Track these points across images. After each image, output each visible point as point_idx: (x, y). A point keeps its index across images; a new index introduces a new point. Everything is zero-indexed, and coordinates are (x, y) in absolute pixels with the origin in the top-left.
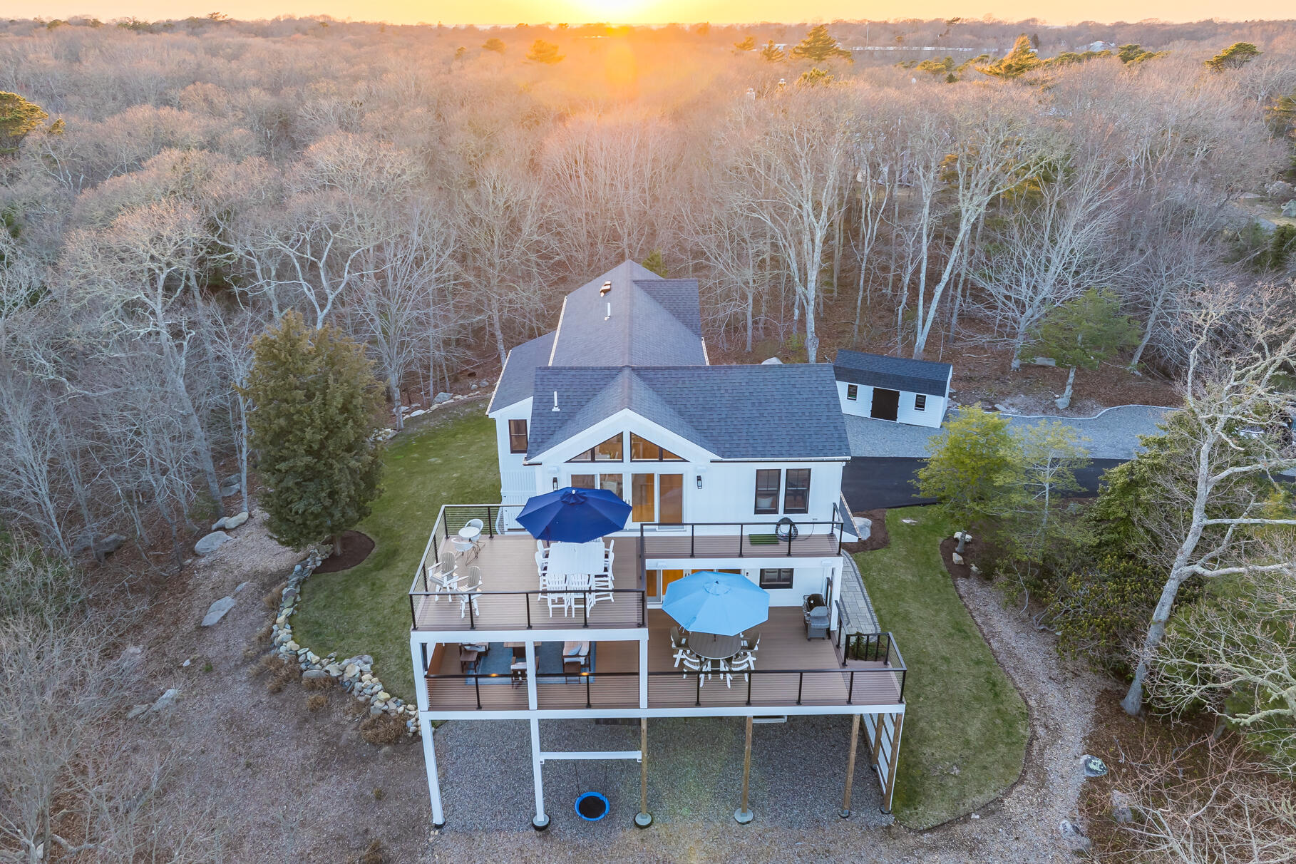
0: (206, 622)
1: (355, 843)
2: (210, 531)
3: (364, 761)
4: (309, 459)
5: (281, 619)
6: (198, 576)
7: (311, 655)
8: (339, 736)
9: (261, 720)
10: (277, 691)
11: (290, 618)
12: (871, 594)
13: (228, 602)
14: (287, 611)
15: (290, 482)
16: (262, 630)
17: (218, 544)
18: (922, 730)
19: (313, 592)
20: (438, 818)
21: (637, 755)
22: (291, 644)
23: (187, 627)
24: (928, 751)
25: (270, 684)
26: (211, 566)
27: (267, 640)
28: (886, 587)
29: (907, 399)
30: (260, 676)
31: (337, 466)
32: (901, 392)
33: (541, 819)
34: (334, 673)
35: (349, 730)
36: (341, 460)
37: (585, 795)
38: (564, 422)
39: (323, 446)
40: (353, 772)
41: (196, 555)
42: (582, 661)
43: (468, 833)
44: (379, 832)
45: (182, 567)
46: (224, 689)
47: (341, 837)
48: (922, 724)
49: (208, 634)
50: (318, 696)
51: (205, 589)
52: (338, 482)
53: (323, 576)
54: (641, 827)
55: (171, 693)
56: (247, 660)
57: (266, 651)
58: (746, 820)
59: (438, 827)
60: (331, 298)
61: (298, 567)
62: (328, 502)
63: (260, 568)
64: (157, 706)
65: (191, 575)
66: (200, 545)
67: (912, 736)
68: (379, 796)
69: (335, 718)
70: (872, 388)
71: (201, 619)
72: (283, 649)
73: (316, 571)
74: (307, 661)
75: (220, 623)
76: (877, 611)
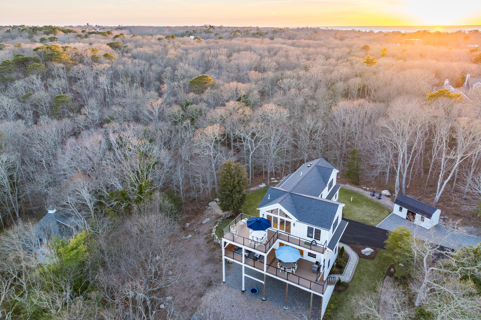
0: (203, 223)
1: (208, 279)
2: (214, 201)
3: (217, 263)
4: (228, 192)
5: (215, 227)
6: (206, 211)
7: (217, 237)
8: (215, 256)
9: (203, 248)
10: (208, 242)
11: (217, 227)
12: (356, 271)
13: (208, 219)
14: (217, 225)
15: (224, 197)
16: (211, 228)
17: (213, 204)
18: (343, 309)
19: (225, 223)
20: (224, 281)
21: (263, 282)
22: (214, 233)
23: (199, 223)
24: (340, 314)
25: (207, 240)
26: (210, 210)
27: (211, 231)
28: (362, 270)
29: (418, 216)
30: (207, 238)
31: (234, 196)
32: (416, 214)
33: (243, 289)
34: (219, 243)
35: (217, 256)
36: (235, 194)
37: (254, 288)
38: (269, 202)
39: (232, 190)
40: (214, 265)
41: (208, 206)
42: (258, 257)
43: (228, 286)
44: (213, 279)
45: (204, 208)
46: (199, 239)
47: (206, 277)
48: (344, 307)
49: (202, 225)
50: (215, 246)
51: (206, 215)
52: (234, 199)
53: (228, 220)
54: (263, 300)
55: (190, 236)
56: (206, 234)
57: (210, 233)
58: (286, 309)
59: (224, 282)
60: (254, 149)
61: (224, 216)
62: (231, 203)
63: (218, 213)
64: (187, 238)
65: (205, 211)
66: (210, 204)
67: (339, 309)
68: (216, 271)
69: (215, 252)
70: (407, 210)
71: (202, 222)
72: (212, 234)
73: (227, 218)
74: (215, 238)
75: (205, 224)
76: (354, 275)
